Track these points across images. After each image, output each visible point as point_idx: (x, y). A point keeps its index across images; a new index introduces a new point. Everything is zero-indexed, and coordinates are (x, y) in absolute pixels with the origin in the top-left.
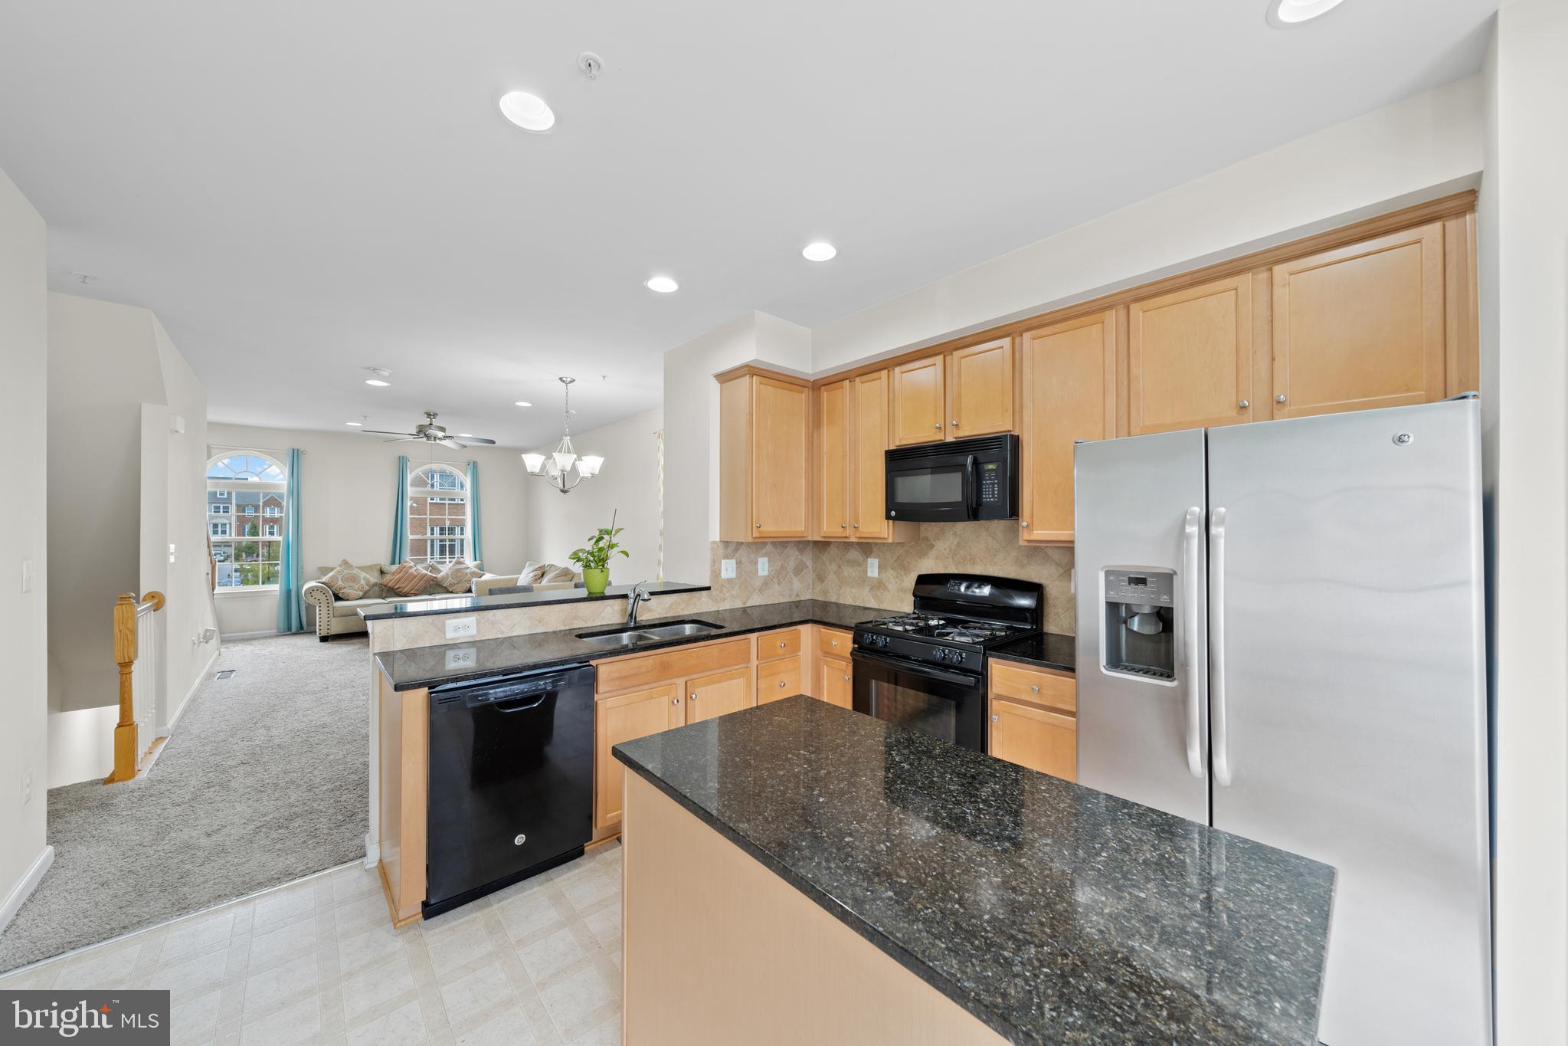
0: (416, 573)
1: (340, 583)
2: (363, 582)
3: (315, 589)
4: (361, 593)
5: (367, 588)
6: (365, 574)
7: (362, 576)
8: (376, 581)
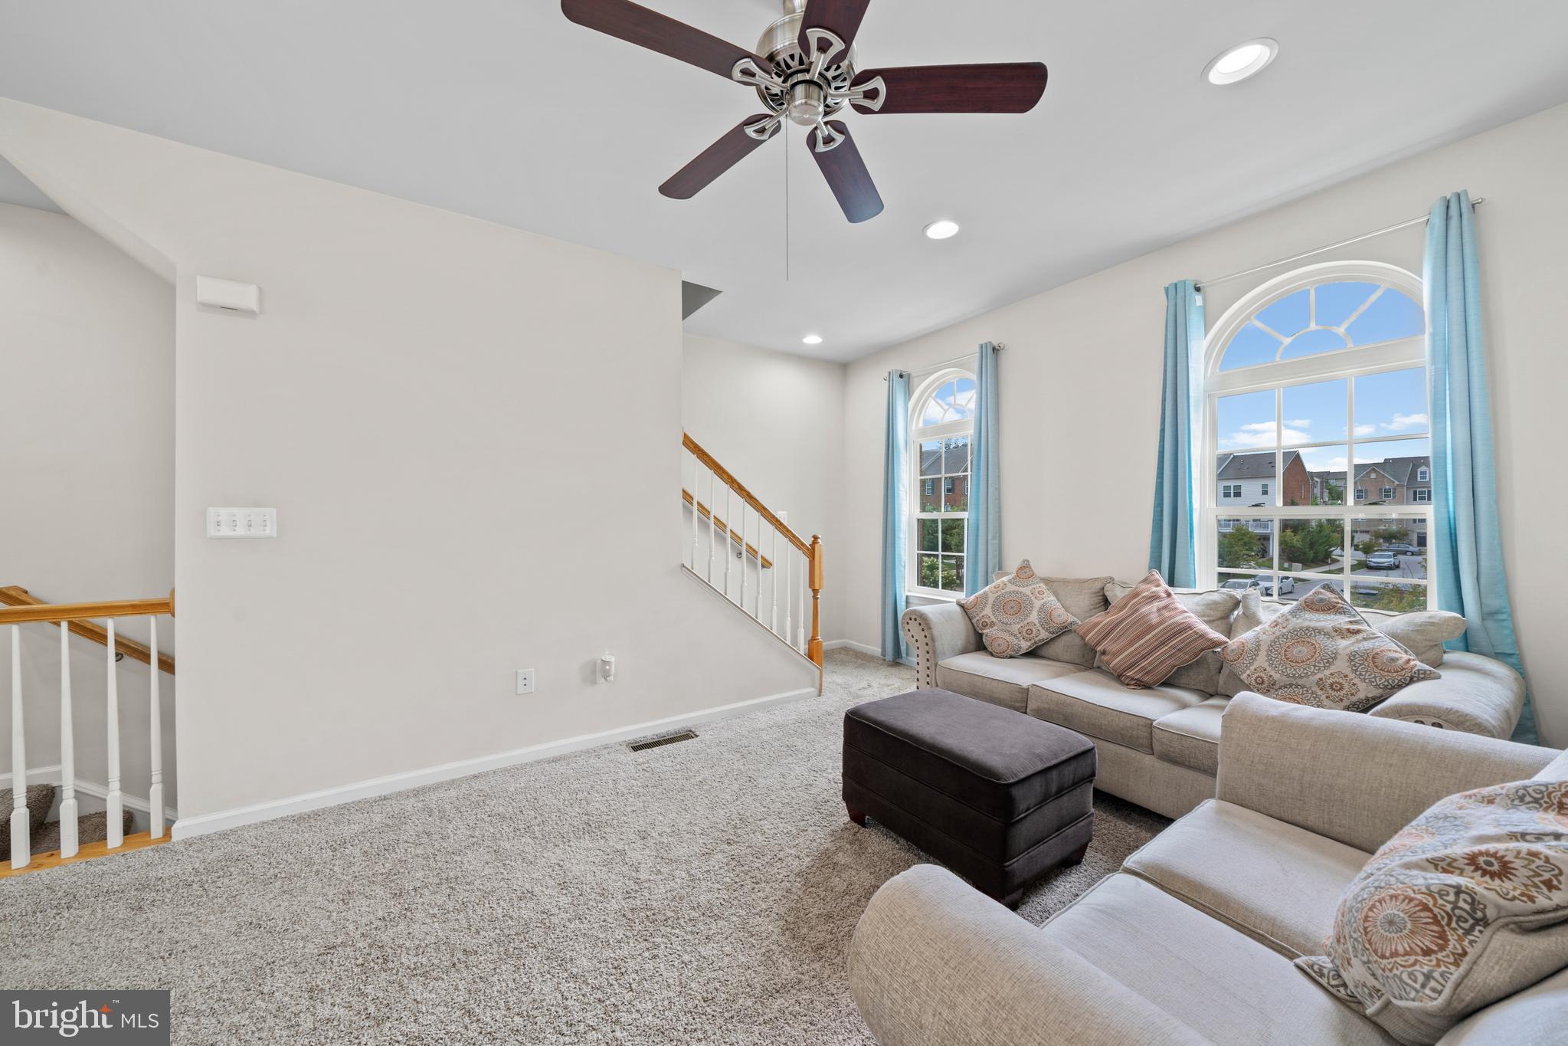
0: (1154, 619)
1: (988, 611)
2: (1034, 617)
3: (913, 617)
4: (1025, 646)
5: (1044, 635)
6: (1053, 598)
7: (1037, 604)
8: (1071, 619)
